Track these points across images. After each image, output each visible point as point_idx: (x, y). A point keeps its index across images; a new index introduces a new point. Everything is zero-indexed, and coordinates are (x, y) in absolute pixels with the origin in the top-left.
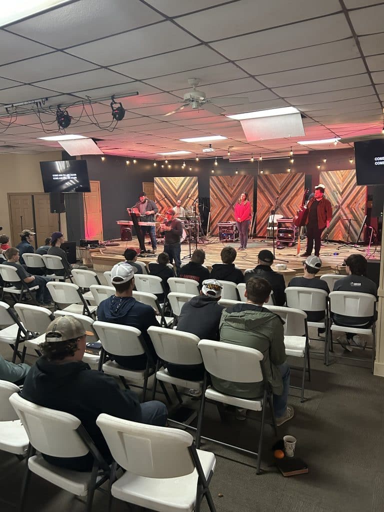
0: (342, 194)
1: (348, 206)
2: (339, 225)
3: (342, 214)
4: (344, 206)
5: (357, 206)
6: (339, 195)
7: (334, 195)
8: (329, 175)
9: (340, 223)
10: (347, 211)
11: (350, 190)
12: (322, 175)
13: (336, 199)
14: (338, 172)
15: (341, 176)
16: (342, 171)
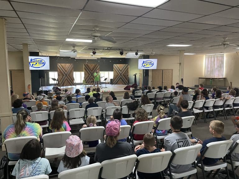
0: (121, 71)
1: (123, 75)
2: (121, 80)
3: (122, 77)
4: (122, 74)
8: (116, 65)
13: (119, 73)
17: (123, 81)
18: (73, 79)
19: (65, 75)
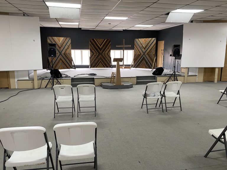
0: (144, 48)
1: (148, 54)
2: (144, 62)
3: (145, 57)
4: (146, 54)
5: (151, 54)
6: (143, 49)
7: (141, 49)
8: (139, 40)
9: (144, 61)
10: (147, 56)
11: (148, 47)
12: (136, 41)
13: (142, 51)
14: (143, 39)
15: (144, 41)
16: (145, 39)
17: (147, 63)
18: (71, 60)
19: (59, 54)
